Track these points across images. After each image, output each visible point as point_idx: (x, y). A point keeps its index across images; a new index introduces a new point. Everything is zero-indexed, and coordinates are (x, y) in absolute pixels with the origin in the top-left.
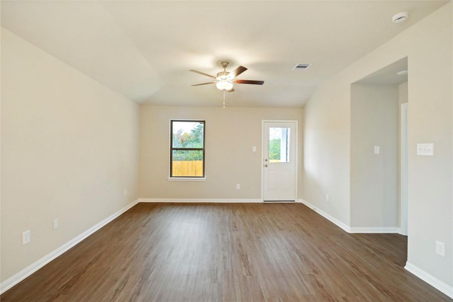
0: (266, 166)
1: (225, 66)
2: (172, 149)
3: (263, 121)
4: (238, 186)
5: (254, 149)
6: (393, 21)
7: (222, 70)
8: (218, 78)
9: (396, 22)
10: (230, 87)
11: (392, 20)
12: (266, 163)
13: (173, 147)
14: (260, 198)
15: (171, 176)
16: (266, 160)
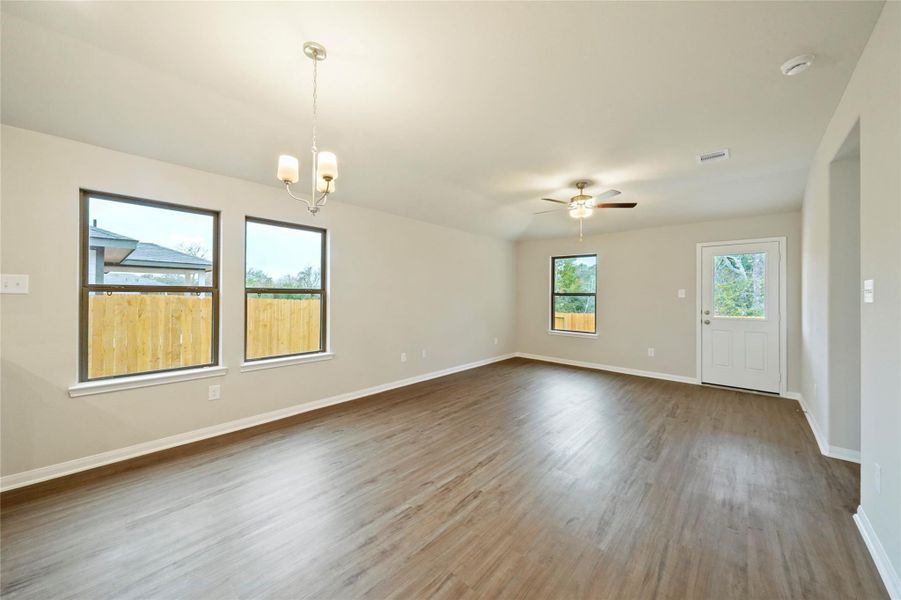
0: (708, 323)
1: (582, 188)
2: (553, 294)
3: (699, 246)
4: (651, 352)
5: (682, 294)
6: (784, 73)
7: (577, 192)
8: (575, 204)
9: (790, 74)
10: (588, 213)
11: (781, 72)
12: (706, 318)
13: (556, 292)
14: (695, 376)
15: (553, 328)
16: (708, 313)
